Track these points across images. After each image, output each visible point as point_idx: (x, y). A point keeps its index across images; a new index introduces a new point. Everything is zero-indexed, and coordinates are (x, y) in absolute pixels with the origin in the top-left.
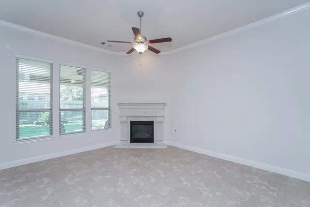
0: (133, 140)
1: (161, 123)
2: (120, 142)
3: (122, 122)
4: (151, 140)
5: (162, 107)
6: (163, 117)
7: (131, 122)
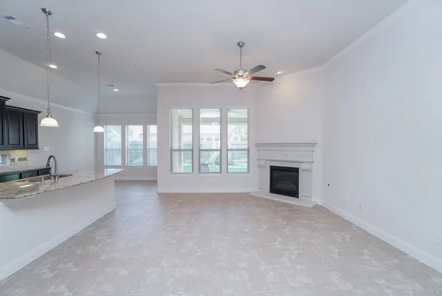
0: (274, 190)
1: (309, 171)
2: (258, 190)
3: (260, 167)
4: (294, 194)
5: (310, 149)
6: (312, 162)
7: (271, 166)
